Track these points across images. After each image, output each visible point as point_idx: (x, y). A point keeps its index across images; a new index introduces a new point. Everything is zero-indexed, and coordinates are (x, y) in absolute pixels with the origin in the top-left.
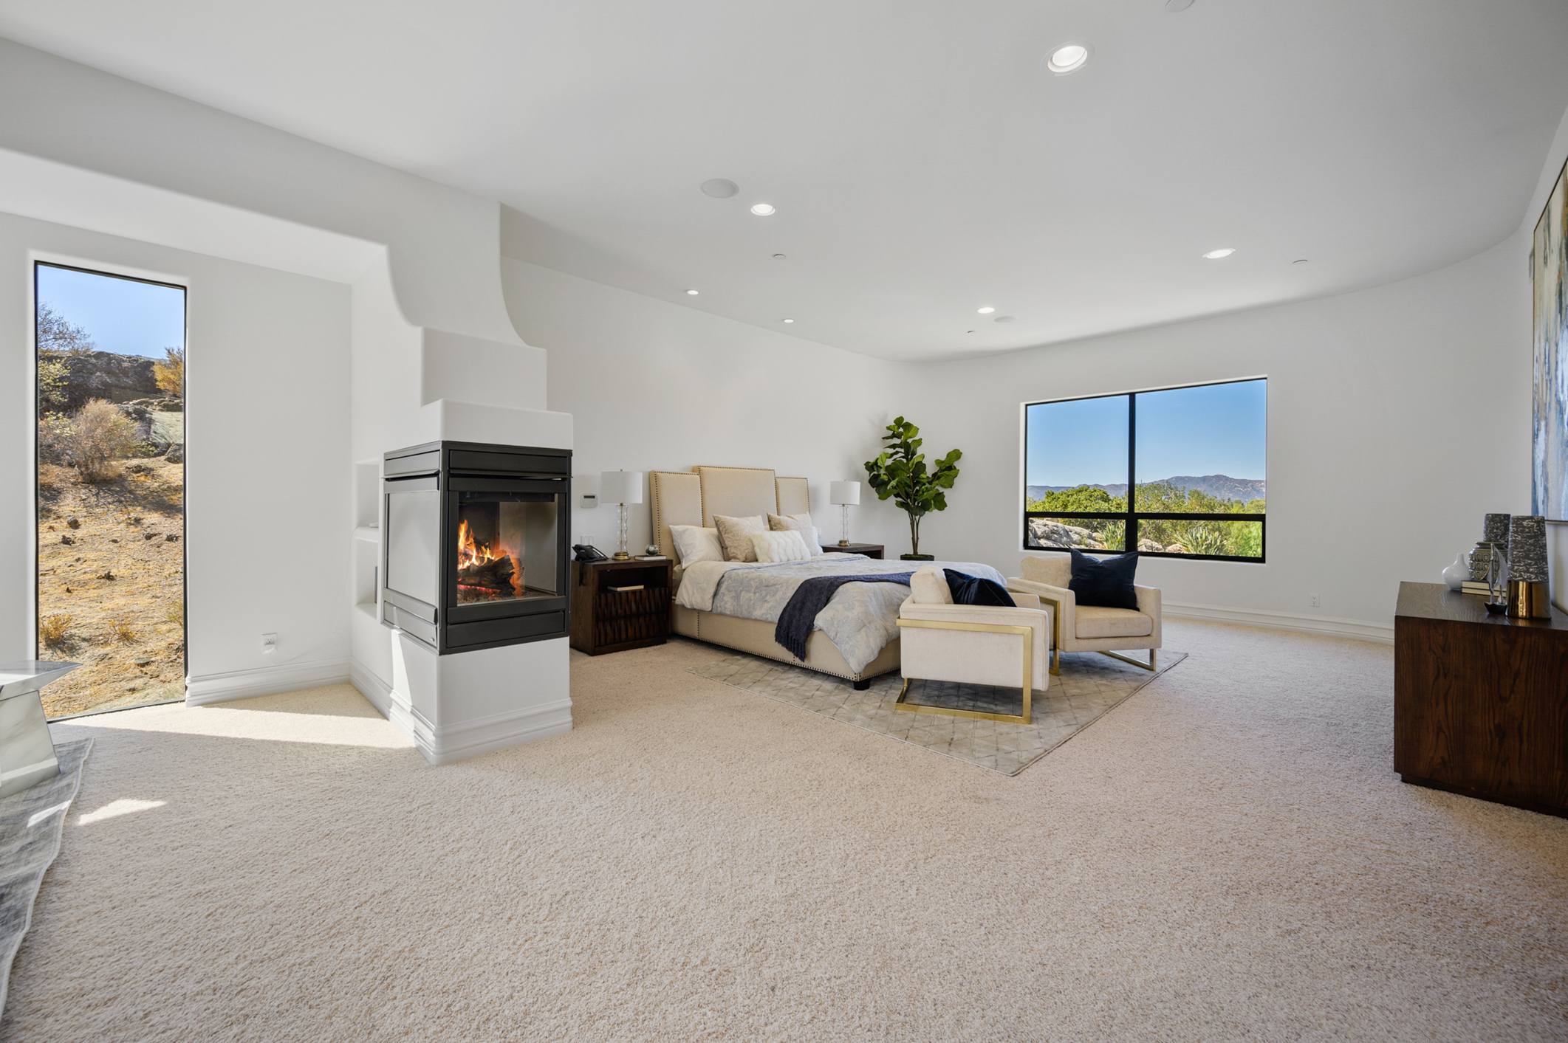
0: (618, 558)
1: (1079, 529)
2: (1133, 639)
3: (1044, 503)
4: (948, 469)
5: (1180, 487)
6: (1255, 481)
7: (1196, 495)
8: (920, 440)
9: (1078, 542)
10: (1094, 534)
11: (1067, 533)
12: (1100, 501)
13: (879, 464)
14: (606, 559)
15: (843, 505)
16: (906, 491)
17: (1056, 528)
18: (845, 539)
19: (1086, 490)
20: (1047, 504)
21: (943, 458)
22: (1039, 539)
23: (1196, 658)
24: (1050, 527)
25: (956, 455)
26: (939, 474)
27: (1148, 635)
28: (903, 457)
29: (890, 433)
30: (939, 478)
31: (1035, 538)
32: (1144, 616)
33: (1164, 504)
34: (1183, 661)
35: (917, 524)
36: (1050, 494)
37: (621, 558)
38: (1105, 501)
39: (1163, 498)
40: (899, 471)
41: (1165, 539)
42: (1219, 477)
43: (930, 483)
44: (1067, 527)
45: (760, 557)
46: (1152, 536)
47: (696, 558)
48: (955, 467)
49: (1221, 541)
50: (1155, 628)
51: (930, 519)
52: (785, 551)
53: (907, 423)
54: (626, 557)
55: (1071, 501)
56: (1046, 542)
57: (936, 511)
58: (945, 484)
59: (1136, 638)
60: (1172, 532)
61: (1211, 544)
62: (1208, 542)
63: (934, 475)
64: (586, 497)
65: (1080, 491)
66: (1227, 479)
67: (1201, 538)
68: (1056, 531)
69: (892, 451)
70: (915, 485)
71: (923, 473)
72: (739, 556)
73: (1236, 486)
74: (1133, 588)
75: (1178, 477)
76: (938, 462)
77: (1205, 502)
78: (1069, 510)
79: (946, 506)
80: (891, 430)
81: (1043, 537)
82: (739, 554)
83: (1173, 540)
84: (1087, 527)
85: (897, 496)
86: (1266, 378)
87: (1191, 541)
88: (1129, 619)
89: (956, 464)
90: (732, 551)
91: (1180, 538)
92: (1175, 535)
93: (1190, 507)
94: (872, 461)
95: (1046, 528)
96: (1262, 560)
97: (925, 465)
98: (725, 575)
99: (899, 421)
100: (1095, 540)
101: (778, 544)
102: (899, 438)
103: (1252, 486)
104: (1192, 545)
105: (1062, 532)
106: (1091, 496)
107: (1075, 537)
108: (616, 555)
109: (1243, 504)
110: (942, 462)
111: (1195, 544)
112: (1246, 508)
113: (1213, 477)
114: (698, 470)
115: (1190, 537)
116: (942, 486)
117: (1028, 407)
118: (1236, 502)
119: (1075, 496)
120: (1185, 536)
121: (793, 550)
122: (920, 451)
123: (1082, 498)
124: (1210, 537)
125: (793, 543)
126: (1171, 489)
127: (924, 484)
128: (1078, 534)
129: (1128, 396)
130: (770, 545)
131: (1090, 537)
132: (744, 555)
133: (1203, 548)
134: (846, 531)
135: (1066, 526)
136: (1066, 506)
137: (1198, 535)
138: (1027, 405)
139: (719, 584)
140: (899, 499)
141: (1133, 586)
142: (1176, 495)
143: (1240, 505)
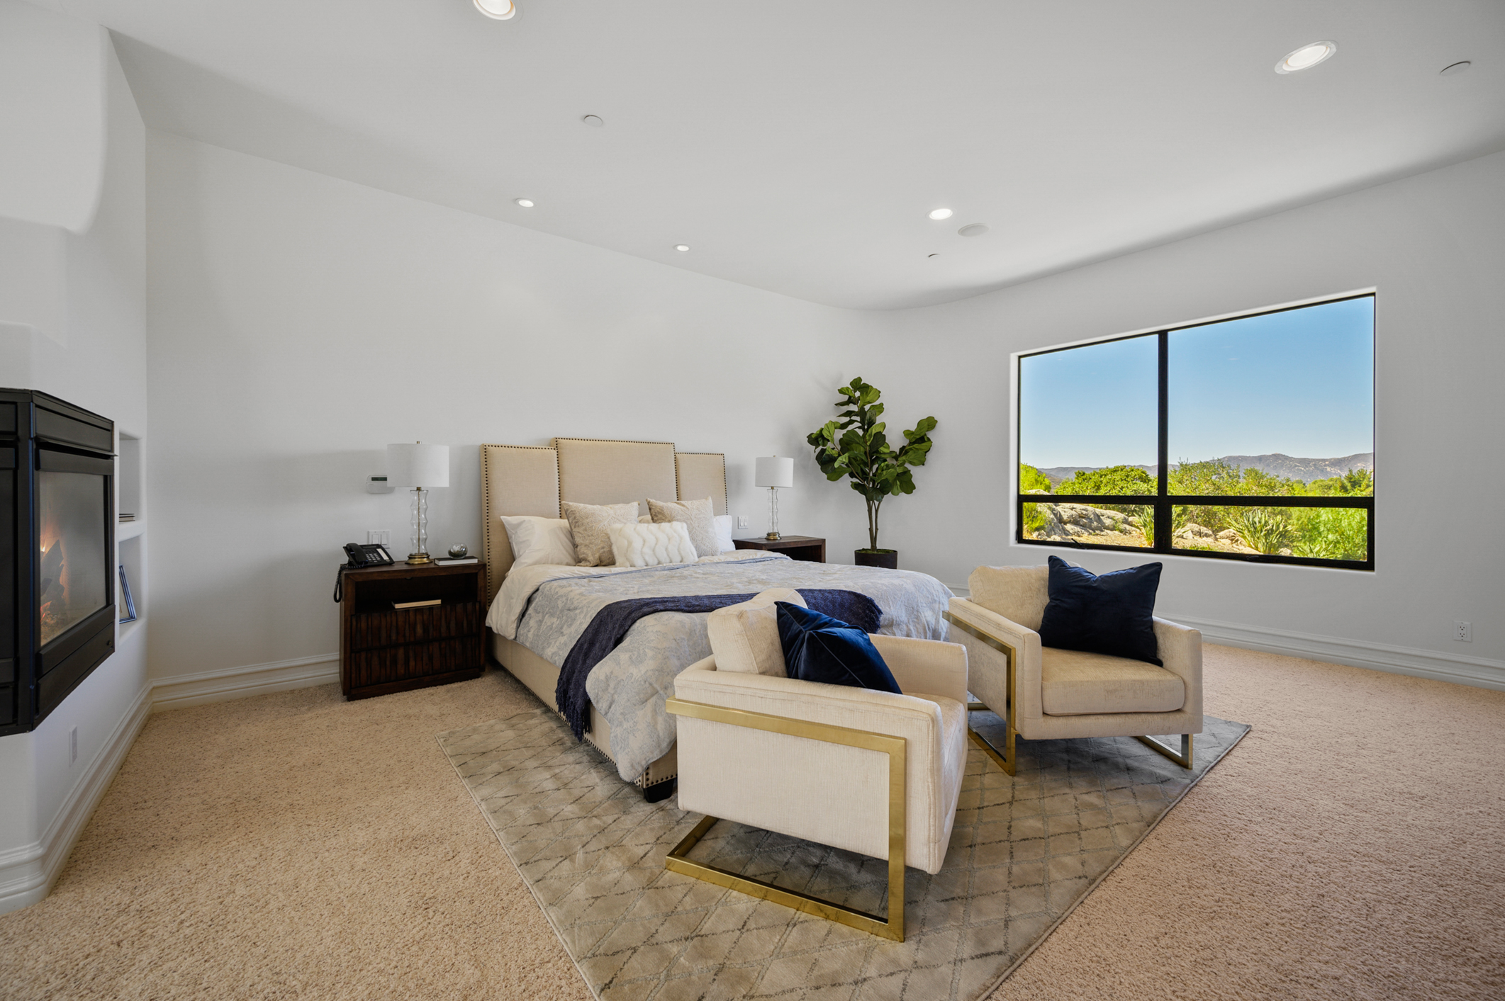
0: (412, 561)
1: (1112, 513)
2: (1149, 717)
3: (1074, 484)
4: (919, 440)
5: (1234, 466)
6: (1319, 460)
7: (1253, 474)
8: (881, 405)
9: (1111, 527)
10: (1130, 519)
11: (1098, 517)
12: (1138, 482)
13: (825, 436)
14: (391, 563)
15: (772, 488)
16: (862, 469)
17: (1084, 512)
18: (775, 531)
19: (1122, 470)
20: (1077, 485)
21: (913, 428)
22: (1065, 523)
23: (1265, 736)
24: (1078, 510)
25: (930, 423)
26: (907, 448)
27: (1179, 711)
28: (859, 428)
29: (846, 398)
30: (906, 452)
31: (1060, 523)
32: (1169, 677)
33: (1214, 484)
34: (1243, 744)
35: (877, 511)
36: (1081, 474)
37: (417, 561)
38: (1145, 482)
39: (1214, 477)
40: (854, 445)
41: (1216, 524)
42: (1276, 457)
43: (896, 458)
44: (1098, 511)
45: (619, 560)
46: (1200, 520)
47: (529, 561)
48: (929, 440)
49: (1285, 527)
50: (1190, 696)
51: (893, 505)
52: (654, 550)
53: (864, 384)
54: (425, 560)
55: (1104, 481)
56: (1073, 527)
57: (903, 495)
58: (915, 461)
59: (1156, 717)
60: (1224, 515)
61: (1272, 529)
62: (1268, 527)
63: (902, 449)
64: (374, 479)
65: (1115, 471)
66: (1286, 458)
67: (1260, 522)
68: (1085, 515)
69: (846, 419)
70: (873, 462)
71: (882, 446)
72: (590, 558)
73: (1296, 466)
74: (1151, 624)
75: (1230, 457)
76: (908, 433)
77: (1264, 482)
78: (1102, 492)
79: (915, 488)
80: (845, 394)
81: (1069, 522)
82: (590, 555)
83: (1225, 525)
84: (1123, 511)
85: (852, 475)
86: (1373, 294)
87: (1247, 526)
88: (1142, 682)
89: (930, 435)
90: (582, 550)
91: (1234, 522)
92: (1228, 519)
93: (1245, 487)
94: (815, 431)
95: (1073, 512)
96: (1369, 565)
97: (884, 436)
98: (541, 588)
99: (858, 384)
100: (1132, 526)
101: (644, 541)
102: (855, 404)
103: (1314, 465)
104: (1249, 531)
105: (1092, 516)
106: (1127, 476)
107: (1108, 522)
108: (411, 557)
109: (1304, 484)
110: (912, 433)
111: (1252, 529)
112: (1308, 488)
113: (1270, 456)
114: (556, 444)
115: (1246, 522)
116: (911, 463)
117: (1022, 359)
118: (1298, 482)
119: (1109, 477)
120: (1240, 520)
121: (666, 549)
122: (879, 419)
123: (1117, 478)
124: (1271, 522)
125: (669, 539)
126: (1223, 467)
127: (885, 460)
128: (1111, 518)
129: (1157, 336)
130: (630, 543)
131: (1126, 522)
132: (597, 556)
133: (1262, 534)
134: (775, 521)
135: (1096, 509)
136: (1098, 488)
137: (1256, 520)
138: (1020, 357)
139: (529, 601)
140: (855, 480)
141: (1152, 622)
142: (1228, 474)
143: (1302, 485)
